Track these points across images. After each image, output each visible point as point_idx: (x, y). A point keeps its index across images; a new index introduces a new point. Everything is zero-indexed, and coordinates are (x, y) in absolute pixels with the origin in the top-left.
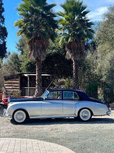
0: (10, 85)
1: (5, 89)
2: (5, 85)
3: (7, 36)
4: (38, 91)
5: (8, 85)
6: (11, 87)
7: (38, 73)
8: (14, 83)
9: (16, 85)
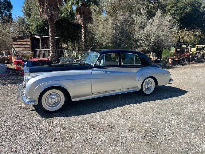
0: (21, 46)
1: (14, 51)
2: (14, 46)
3: (12, 9)
4: (53, 52)
5: (18, 46)
6: (21, 49)
7: (52, 34)
8: (25, 45)
9: (27, 46)
